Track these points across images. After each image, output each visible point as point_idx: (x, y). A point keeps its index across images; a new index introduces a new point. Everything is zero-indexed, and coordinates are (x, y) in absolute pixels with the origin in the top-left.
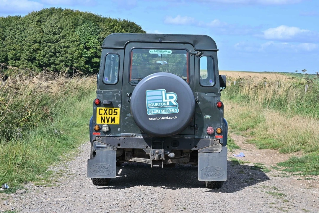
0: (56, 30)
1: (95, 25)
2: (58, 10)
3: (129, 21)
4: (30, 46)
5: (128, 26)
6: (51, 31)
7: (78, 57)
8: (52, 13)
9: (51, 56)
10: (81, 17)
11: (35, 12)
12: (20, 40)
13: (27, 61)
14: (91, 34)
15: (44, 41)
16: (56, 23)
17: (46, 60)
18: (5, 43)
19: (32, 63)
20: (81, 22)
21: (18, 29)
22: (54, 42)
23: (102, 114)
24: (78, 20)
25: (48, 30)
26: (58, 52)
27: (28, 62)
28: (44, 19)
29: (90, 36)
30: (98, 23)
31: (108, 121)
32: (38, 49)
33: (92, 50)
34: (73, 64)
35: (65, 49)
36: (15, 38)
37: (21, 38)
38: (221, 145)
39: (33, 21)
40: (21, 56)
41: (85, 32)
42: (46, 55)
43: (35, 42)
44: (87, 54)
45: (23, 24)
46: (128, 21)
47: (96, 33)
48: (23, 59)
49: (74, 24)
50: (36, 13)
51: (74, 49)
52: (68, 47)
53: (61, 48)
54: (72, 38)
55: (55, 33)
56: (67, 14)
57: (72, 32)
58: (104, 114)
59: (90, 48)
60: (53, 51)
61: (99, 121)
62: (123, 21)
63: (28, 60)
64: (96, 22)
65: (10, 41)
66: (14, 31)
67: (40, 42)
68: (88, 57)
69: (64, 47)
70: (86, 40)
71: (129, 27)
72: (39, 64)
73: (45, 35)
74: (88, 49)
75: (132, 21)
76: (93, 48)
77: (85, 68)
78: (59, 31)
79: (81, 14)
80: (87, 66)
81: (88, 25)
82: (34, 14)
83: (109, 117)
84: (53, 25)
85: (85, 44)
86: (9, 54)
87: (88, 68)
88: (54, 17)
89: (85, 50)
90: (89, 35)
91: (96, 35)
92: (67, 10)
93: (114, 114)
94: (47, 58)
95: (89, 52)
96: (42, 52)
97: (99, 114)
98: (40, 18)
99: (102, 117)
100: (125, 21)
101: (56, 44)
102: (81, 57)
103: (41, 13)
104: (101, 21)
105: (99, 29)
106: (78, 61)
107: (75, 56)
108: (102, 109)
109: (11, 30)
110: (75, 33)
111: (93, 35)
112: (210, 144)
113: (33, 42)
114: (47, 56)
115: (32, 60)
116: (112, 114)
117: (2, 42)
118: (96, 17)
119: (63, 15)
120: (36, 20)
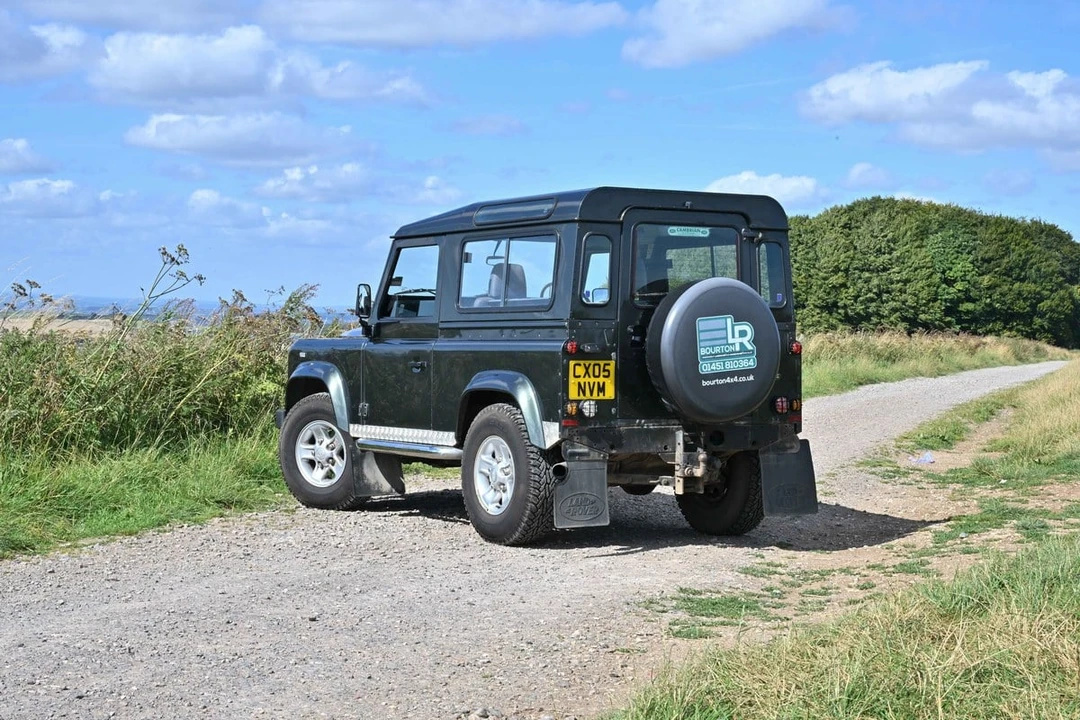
0: (883, 245)
1: (968, 233)
2: (886, 203)
3: (1044, 223)
4: (825, 279)
5: (1041, 233)
6: (872, 247)
7: (929, 301)
8: (874, 210)
9: (872, 300)
10: (937, 216)
11: (839, 206)
13: (818, 311)
14: (958, 252)
15: (855, 269)
16: (882, 230)
17: (860, 308)
19: (830, 313)
20: (935, 227)
21: (800, 243)
22: (877, 271)
24: (930, 222)
25: (865, 244)
26: (886, 292)
27: (822, 312)
28: (857, 221)
29: (955, 256)
30: (974, 229)
32: (844, 285)
33: (959, 286)
34: (917, 315)
35: (900, 285)
37: (807, 262)
39: (833, 225)
40: (807, 300)
41: (943, 248)
42: (859, 296)
43: (837, 270)
44: (948, 293)
45: (812, 232)
46: (1042, 222)
47: (969, 249)
48: (812, 306)
50: (841, 210)
51: (920, 284)
52: (906, 281)
53: (892, 283)
54: (915, 260)
55: (879, 251)
56: (905, 210)
57: (917, 247)
59: (955, 281)
60: (875, 290)
62: (1029, 222)
63: (822, 308)
64: (969, 226)
67: (846, 270)
68: (951, 301)
69: (899, 281)
70: (947, 265)
71: (1044, 235)
72: (846, 314)
73: (859, 256)
74: (950, 282)
75: (1049, 222)
76: (962, 281)
78: (889, 246)
79: (937, 209)
80: (948, 319)
81: (951, 232)
82: (837, 211)
84: (875, 234)
85: (943, 272)
88: (878, 217)
89: (944, 286)
90: (952, 254)
91: (969, 253)
92: (908, 202)
94: (862, 303)
95: (952, 290)
96: (851, 290)
98: (850, 219)
100: (1034, 222)
101: (884, 275)
102: (935, 300)
103: (851, 209)
104: (981, 224)
105: (975, 240)
106: (929, 309)
107: (923, 299)
110: (924, 250)
111: (962, 254)
113: (833, 271)
114: (861, 298)
115: (831, 308)
118: (971, 214)
119: (897, 213)
120: (841, 225)
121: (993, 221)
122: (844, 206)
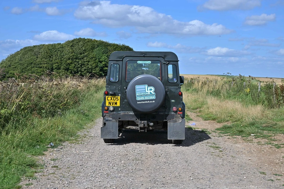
1: (105, 48)
2: (83, 39)
4: (66, 61)
5: (125, 48)
7: (95, 67)
8: (80, 41)
9: (79, 67)
10: (97, 43)
11: (70, 40)
13: (64, 70)
14: (103, 53)
15: (74, 59)
16: (82, 47)
17: (75, 70)
19: (68, 71)
20: (96, 46)
21: (59, 51)
22: (80, 59)
23: (109, 100)
24: (95, 45)
26: (83, 65)
27: (65, 70)
28: (75, 45)
29: (102, 55)
30: (107, 47)
31: (113, 105)
32: (71, 63)
33: (103, 63)
34: (92, 71)
35: (87, 63)
36: (58, 56)
37: (61, 56)
38: (181, 118)
39: (68, 46)
40: (61, 67)
41: (99, 52)
42: (75, 66)
43: (69, 59)
44: (101, 65)
45: (62, 48)
46: (125, 45)
47: (106, 52)
48: (62, 69)
49: (93, 48)
51: (92, 62)
52: (89, 62)
53: (85, 62)
54: (91, 56)
55: (81, 54)
56: (88, 42)
57: (91, 52)
58: (111, 100)
59: (102, 61)
60: (80, 65)
61: (107, 104)
63: (65, 69)
66: (57, 53)
67: (72, 59)
68: (101, 67)
69: (87, 62)
70: (100, 57)
73: (75, 55)
74: (101, 62)
75: (127, 45)
76: (104, 61)
77: (100, 73)
78: (83, 52)
79: (97, 41)
80: (101, 72)
81: (101, 48)
82: (69, 42)
83: (114, 102)
84: (80, 49)
85: (99, 59)
86: (54, 65)
87: (101, 73)
88: (81, 43)
89: (99, 63)
91: (106, 54)
92: (88, 39)
93: (117, 100)
94: (76, 68)
95: (101, 64)
96: (73, 65)
97: (108, 100)
98: (73, 44)
99: (109, 102)
100: (123, 45)
101: (83, 60)
102: (97, 67)
103: (73, 41)
104: (109, 46)
105: (107, 50)
106: (95, 70)
107: (93, 66)
108: (109, 97)
109: (56, 51)
110: (93, 53)
112: (175, 117)
113: (68, 59)
115: (67, 69)
116: (115, 100)
117: (50, 59)
118: (106, 43)
119: (86, 42)
120: (70, 46)
121: (112, 45)
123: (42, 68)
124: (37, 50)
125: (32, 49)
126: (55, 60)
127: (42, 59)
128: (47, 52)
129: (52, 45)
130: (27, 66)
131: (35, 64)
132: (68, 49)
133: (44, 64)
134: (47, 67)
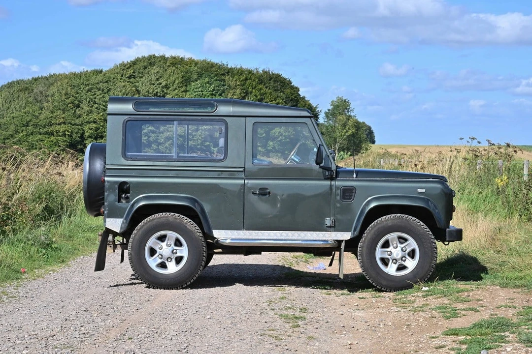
0: (159, 90)
1: (219, 80)
2: (160, 59)
3: (272, 72)
5: (270, 80)
6: (151, 91)
8: (151, 65)
10: (196, 68)
11: (126, 62)
12: (102, 107)
14: (212, 95)
16: (158, 79)
18: (79, 112)
20: (195, 76)
21: (99, 90)
24: (191, 72)
25: (146, 90)
28: (140, 73)
30: (223, 77)
36: (95, 103)
37: (104, 104)
39: (122, 76)
41: (202, 91)
45: (107, 82)
46: (270, 72)
47: (220, 92)
49: (186, 80)
50: (127, 65)
56: (173, 64)
57: (183, 92)
62: (262, 72)
64: (219, 75)
65: (87, 109)
66: (93, 94)
71: (272, 81)
75: (276, 72)
77: (204, 146)
78: (163, 91)
79: (196, 64)
81: (206, 80)
82: (124, 66)
84: (153, 82)
86: (86, 128)
88: (155, 69)
90: (209, 96)
91: (220, 95)
92: (174, 58)
98: (134, 72)
100: (265, 72)
103: (134, 63)
104: (228, 73)
105: (224, 85)
109: (89, 91)
110: (188, 93)
111: (215, 95)
117: (75, 111)
118: (220, 67)
119: (169, 66)
120: (127, 76)
121: (236, 72)
122: (129, 61)
123: (53, 134)
124: (41, 89)
125: (27, 86)
126: (87, 115)
127: (52, 112)
128: (66, 94)
129: (80, 76)
130: (17, 132)
131: (36, 125)
132: (123, 84)
133: (60, 124)
134: (67, 133)
